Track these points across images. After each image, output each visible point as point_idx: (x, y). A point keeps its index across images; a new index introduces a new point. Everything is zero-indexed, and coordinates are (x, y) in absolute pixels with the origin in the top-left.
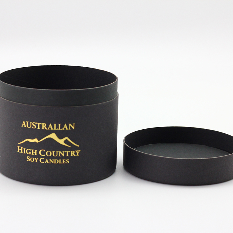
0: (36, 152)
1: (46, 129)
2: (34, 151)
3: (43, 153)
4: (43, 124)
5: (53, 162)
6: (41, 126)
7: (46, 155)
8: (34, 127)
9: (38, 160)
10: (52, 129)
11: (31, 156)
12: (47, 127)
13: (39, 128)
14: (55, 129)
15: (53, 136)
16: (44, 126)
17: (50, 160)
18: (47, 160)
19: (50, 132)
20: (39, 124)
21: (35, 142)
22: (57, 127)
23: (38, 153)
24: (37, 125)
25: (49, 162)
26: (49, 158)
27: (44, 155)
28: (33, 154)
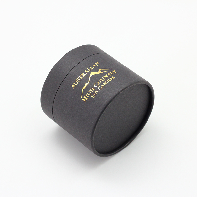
0: (93, 89)
1: (85, 74)
2: (91, 89)
3: (96, 85)
4: (82, 74)
5: (106, 83)
6: (82, 76)
7: (98, 84)
8: (79, 81)
9: (98, 90)
10: (88, 72)
11: (92, 93)
12: (85, 73)
13: (82, 78)
14: (90, 70)
15: (92, 74)
16: (83, 74)
17: (104, 84)
18: (102, 85)
19: (89, 74)
20: (80, 76)
21: (87, 85)
22: (90, 69)
23: (94, 88)
24: (80, 78)
25: (104, 85)
26: (102, 84)
27: (98, 85)
28: (92, 91)
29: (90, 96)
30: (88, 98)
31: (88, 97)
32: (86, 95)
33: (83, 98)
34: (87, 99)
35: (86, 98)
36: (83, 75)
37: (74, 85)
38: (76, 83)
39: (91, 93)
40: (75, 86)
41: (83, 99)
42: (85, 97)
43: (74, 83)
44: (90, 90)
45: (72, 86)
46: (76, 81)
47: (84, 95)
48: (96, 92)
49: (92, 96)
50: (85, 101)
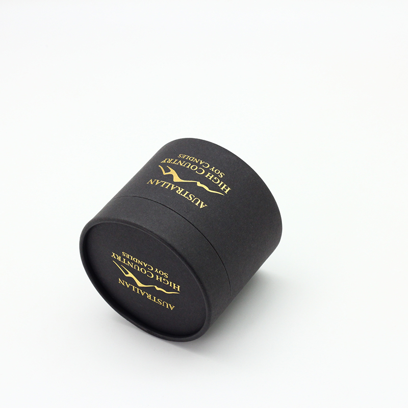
0: (208, 175)
3: (200, 171)
5: (196, 159)
6: (183, 193)
7: (198, 168)
8: (192, 196)
11: (216, 175)
12: (177, 189)
13: (187, 192)
16: (179, 191)
18: (201, 164)
20: (184, 196)
22: (166, 185)
27: (200, 168)
29: (221, 180)
30: (225, 183)
31: (222, 183)
32: (220, 185)
33: (223, 192)
34: (225, 185)
35: (224, 187)
36: (181, 191)
37: (200, 204)
38: (197, 201)
39: (215, 178)
40: (202, 203)
41: (226, 192)
42: (222, 189)
43: (197, 204)
44: (210, 179)
45: (201, 207)
46: (193, 201)
47: (218, 189)
48: (214, 170)
49: (222, 176)
50: (229, 189)
